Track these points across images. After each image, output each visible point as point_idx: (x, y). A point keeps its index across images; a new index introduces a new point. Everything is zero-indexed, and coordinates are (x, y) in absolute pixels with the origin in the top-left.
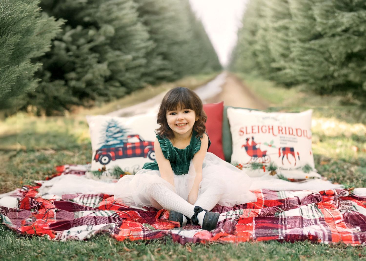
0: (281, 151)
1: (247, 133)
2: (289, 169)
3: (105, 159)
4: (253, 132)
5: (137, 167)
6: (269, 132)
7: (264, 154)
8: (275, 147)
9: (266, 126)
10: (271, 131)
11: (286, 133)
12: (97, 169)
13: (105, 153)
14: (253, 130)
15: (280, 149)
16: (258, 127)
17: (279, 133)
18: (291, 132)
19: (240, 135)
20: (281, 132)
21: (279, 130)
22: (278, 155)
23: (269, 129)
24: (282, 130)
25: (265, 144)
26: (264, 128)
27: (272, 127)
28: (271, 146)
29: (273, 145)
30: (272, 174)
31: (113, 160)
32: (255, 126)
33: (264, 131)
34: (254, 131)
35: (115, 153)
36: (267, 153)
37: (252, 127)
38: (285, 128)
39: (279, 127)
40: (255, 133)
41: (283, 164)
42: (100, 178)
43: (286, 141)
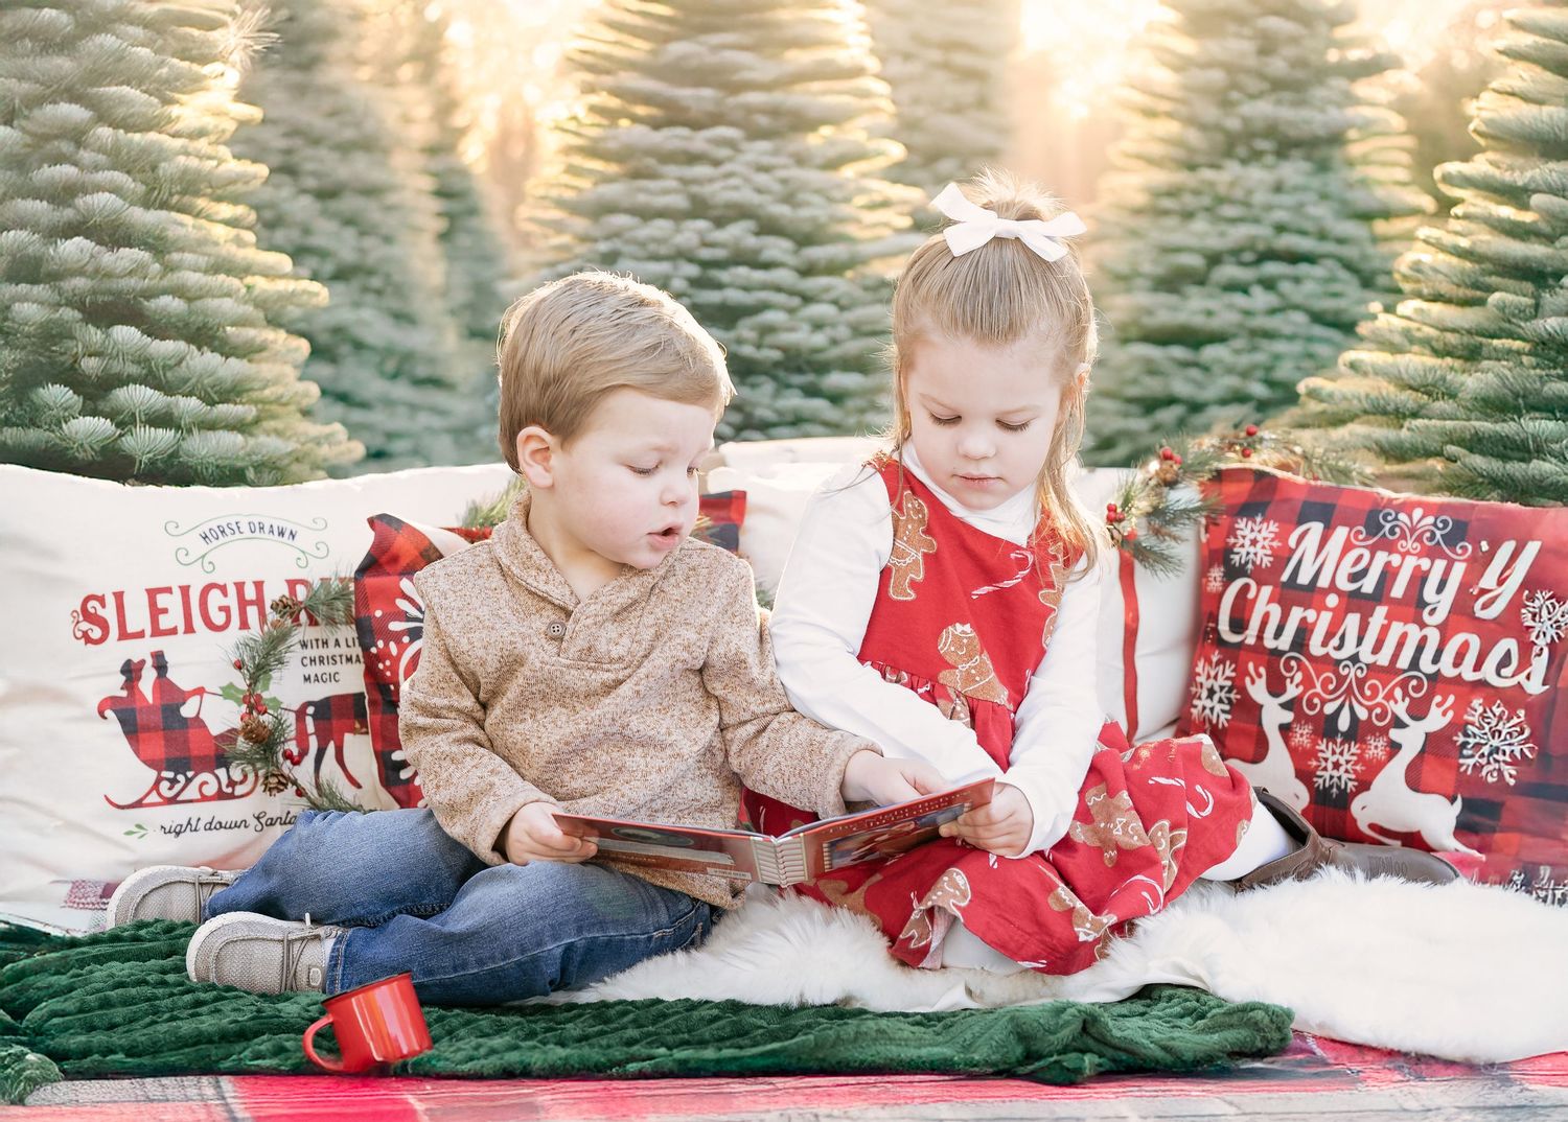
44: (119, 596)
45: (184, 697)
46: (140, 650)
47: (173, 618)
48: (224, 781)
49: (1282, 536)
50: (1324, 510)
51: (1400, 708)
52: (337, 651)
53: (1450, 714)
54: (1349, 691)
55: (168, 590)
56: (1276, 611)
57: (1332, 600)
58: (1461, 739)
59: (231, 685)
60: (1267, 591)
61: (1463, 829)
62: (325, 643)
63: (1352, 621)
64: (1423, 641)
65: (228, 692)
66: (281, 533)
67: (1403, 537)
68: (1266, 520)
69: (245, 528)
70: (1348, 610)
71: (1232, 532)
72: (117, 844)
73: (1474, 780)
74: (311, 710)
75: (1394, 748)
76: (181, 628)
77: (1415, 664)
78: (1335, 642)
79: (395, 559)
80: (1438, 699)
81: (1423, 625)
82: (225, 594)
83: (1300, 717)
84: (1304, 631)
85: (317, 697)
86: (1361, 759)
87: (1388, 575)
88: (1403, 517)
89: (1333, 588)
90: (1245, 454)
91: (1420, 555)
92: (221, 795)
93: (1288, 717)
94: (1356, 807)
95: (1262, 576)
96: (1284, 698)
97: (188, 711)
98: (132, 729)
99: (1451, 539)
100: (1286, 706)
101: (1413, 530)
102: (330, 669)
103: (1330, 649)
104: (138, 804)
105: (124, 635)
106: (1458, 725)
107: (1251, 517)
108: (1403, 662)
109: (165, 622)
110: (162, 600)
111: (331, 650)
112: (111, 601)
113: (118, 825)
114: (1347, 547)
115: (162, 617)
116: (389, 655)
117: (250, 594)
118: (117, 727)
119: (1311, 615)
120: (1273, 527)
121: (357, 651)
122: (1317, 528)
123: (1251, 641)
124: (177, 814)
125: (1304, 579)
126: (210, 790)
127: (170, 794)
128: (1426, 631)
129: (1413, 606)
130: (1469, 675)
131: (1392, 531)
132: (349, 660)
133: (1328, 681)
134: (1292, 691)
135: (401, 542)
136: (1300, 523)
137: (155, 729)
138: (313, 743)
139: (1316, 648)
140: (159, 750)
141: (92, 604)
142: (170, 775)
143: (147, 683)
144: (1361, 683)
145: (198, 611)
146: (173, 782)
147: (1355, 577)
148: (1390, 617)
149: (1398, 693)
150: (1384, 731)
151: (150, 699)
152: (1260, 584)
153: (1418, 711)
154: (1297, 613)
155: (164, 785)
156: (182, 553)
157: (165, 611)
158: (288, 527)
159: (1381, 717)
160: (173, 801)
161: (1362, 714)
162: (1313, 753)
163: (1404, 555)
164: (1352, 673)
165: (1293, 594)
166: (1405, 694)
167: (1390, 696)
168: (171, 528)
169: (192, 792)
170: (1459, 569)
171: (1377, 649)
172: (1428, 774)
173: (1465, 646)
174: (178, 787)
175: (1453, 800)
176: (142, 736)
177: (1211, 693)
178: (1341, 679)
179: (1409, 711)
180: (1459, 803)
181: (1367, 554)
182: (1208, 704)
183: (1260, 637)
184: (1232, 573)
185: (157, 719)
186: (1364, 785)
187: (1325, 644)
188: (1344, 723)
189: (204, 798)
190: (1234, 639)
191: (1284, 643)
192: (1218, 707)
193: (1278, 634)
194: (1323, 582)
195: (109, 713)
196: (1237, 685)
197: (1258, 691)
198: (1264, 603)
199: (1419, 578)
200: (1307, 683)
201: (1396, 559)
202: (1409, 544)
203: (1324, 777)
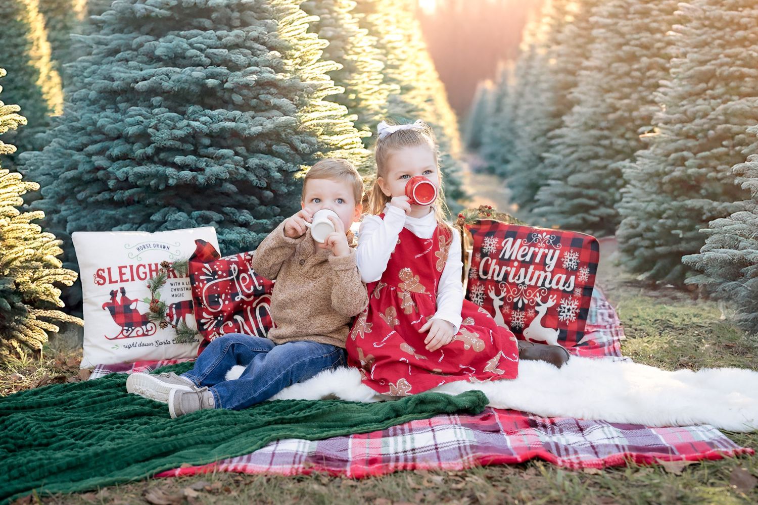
44: (109, 269)
45: (131, 302)
46: (116, 287)
47: (127, 276)
48: (145, 330)
49: (500, 243)
50: (514, 233)
51: (538, 300)
52: (183, 286)
53: (555, 301)
54: (522, 294)
55: (126, 267)
56: (497, 268)
57: (516, 264)
58: (559, 309)
59: (147, 298)
60: (494, 261)
61: (560, 339)
62: (179, 284)
63: (523, 270)
64: (546, 277)
65: (145, 301)
66: (164, 247)
67: (539, 242)
68: (494, 237)
69: (152, 246)
70: (521, 267)
71: (483, 241)
72: (109, 351)
73: (564, 323)
74: (174, 306)
75: (537, 313)
76: (130, 279)
77: (543, 284)
78: (517, 278)
79: (202, 256)
80: (551, 296)
81: (546, 271)
82: (145, 268)
83: (506, 303)
84: (507, 274)
85: (176, 302)
86: (526, 316)
87: (534, 255)
88: (539, 235)
89: (516, 260)
90: (488, 215)
91: (545, 248)
92: (144, 335)
93: (502, 303)
94: (525, 333)
95: (493, 256)
96: (500, 297)
97: (132, 307)
98: (114, 313)
99: (555, 243)
100: (501, 299)
101: (542, 240)
102: (180, 292)
103: (515, 280)
104: (116, 338)
105: (111, 282)
106: (558, 305)
107: (489, 237)
108: (539, 284)
109: (124, 278)
110: (124, 270)
111: (181, 286)
112: (106, 271)
113: (109, 345)
114: (521, 246)
115: (123, 276)
116: (200, 287)
117: (153, 268)
118: (109, 313)
119: (509, 269)
120: (497, 240)
121: (190, 286)
122: (511, 240)
123: (490, 278)
124: (129, 341)
125: (507, 257)
126: (140, 333)
127: (127, 335)
128: (547, 274)
129: (543, 265)
130: (561, 288)
131: (536, 240)
132: (187, 289)
133: (515, 291)
134: (503, 295)
135: (206, 250)
136: (505, 238)
137: (122, 313)
138: (175, 317)
139: (511, 280)
140: (123, 320)
141: (100, 272)
142: (127, 328)
143: (119, 298)
144: (525, 291)
145: (135, 273)
146: (128, 330)
147: (523, 256)
148: (535, 269)
149: (538, 294)
150: (533, 307)
151: (120, 303)
152: (492, 259)
153: (544, 300)
154: (504, 268)
155: (125, 332)
156: (130, 255)
157: (125, 274)
158: (167, 245)
159: (532, 303)
160: (127, 337)
161: (526, 302)
162: (510, 315)
163: (539, 248)
164: (522, 288)
165: (503, 262)
166: (540, 295)
167: (535, 296)
168: (127, 246)
169: (134, 334)
170: (557, 253)
171: (531, 280)
172: (548, 321)
173: (560, 278)
174: (129, 332)
175: (557, 330)
176: (117, 315)
177: (477, 295)
178: (519, 290)
179: (542, 300)
180: (559, 331)
181: (527, 248)
182: (476, 299)
183: (492, 277)
184: (484, 255)
185: (122, 309)
186: (527, 325)
187: (513, 278)
188: (520, 305)
189: (138, 336)
190: (484, 277)
191: (500, 278)
192: (479, 300)
193: (498, 275)
194: (513, 258)
195: (106, 308)
196: (485, 293)
197: (492, 295)
198: (494, 265)
199: (544, 256)
200: (508, 291)
201: (537, 250)
202: (541, 244)
203: (514, 323)
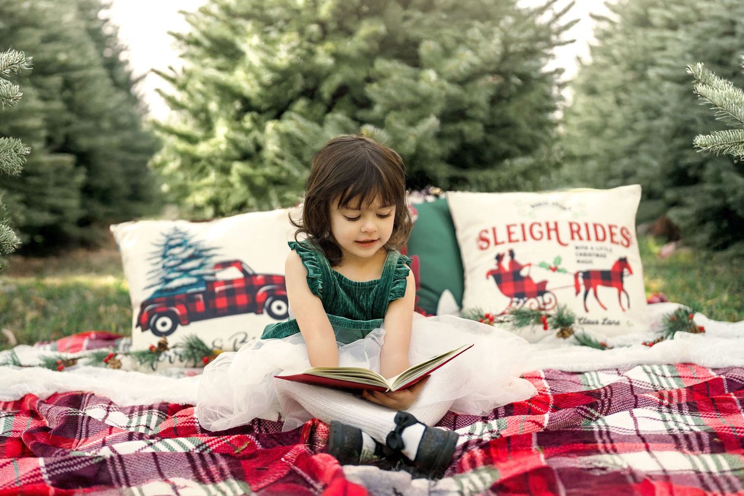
0: (581, 280)
1: (496, 243)
2: (601, 321)
3: (163, 323)
4: (510, 241)
5: (241, 337)
6: (549, 238)
7: (541, 290)
8: (564, 271)
9: (540, 225)
10: (553, 234)
11: (589, 239)
12: (146, 347)
13: (164, 309)
14: (510, 234)
15: (576, 276)
16: (523, 226)
17: (573, 238)
18: (601, 236)
19: (482, 248)
20: (576, 236)
21: (572, 232)
22: (573, 290)
23: (549, 230)
24: (578, 232)
25: (542, 265)
26: (536, 229)
27: (556, 224)
28: (554, 269)
29: (560, 267)
30: (563, 335)
31: (182, 325)
32: (515, 225)
33: (537, 235)
34: (513, 237)
35: (187, 308)
36: (548, 287)
37: (508, 227)
38: (587, 225)
39: (571, 224)
40: (517, 241)
41: (587, 310)
42: (154, 369)
43: (590, 255)
